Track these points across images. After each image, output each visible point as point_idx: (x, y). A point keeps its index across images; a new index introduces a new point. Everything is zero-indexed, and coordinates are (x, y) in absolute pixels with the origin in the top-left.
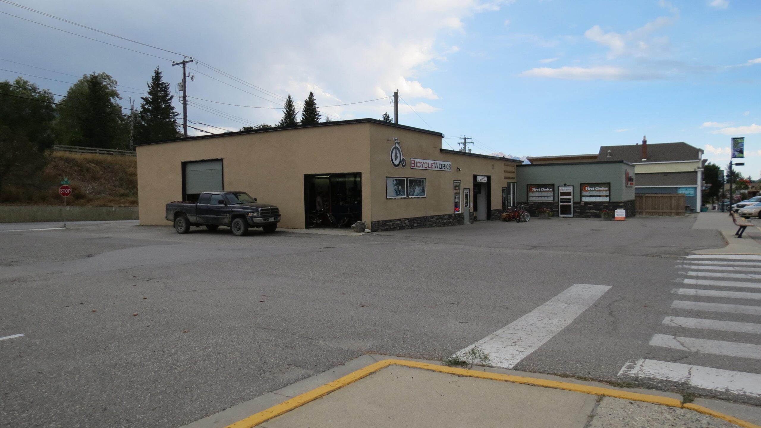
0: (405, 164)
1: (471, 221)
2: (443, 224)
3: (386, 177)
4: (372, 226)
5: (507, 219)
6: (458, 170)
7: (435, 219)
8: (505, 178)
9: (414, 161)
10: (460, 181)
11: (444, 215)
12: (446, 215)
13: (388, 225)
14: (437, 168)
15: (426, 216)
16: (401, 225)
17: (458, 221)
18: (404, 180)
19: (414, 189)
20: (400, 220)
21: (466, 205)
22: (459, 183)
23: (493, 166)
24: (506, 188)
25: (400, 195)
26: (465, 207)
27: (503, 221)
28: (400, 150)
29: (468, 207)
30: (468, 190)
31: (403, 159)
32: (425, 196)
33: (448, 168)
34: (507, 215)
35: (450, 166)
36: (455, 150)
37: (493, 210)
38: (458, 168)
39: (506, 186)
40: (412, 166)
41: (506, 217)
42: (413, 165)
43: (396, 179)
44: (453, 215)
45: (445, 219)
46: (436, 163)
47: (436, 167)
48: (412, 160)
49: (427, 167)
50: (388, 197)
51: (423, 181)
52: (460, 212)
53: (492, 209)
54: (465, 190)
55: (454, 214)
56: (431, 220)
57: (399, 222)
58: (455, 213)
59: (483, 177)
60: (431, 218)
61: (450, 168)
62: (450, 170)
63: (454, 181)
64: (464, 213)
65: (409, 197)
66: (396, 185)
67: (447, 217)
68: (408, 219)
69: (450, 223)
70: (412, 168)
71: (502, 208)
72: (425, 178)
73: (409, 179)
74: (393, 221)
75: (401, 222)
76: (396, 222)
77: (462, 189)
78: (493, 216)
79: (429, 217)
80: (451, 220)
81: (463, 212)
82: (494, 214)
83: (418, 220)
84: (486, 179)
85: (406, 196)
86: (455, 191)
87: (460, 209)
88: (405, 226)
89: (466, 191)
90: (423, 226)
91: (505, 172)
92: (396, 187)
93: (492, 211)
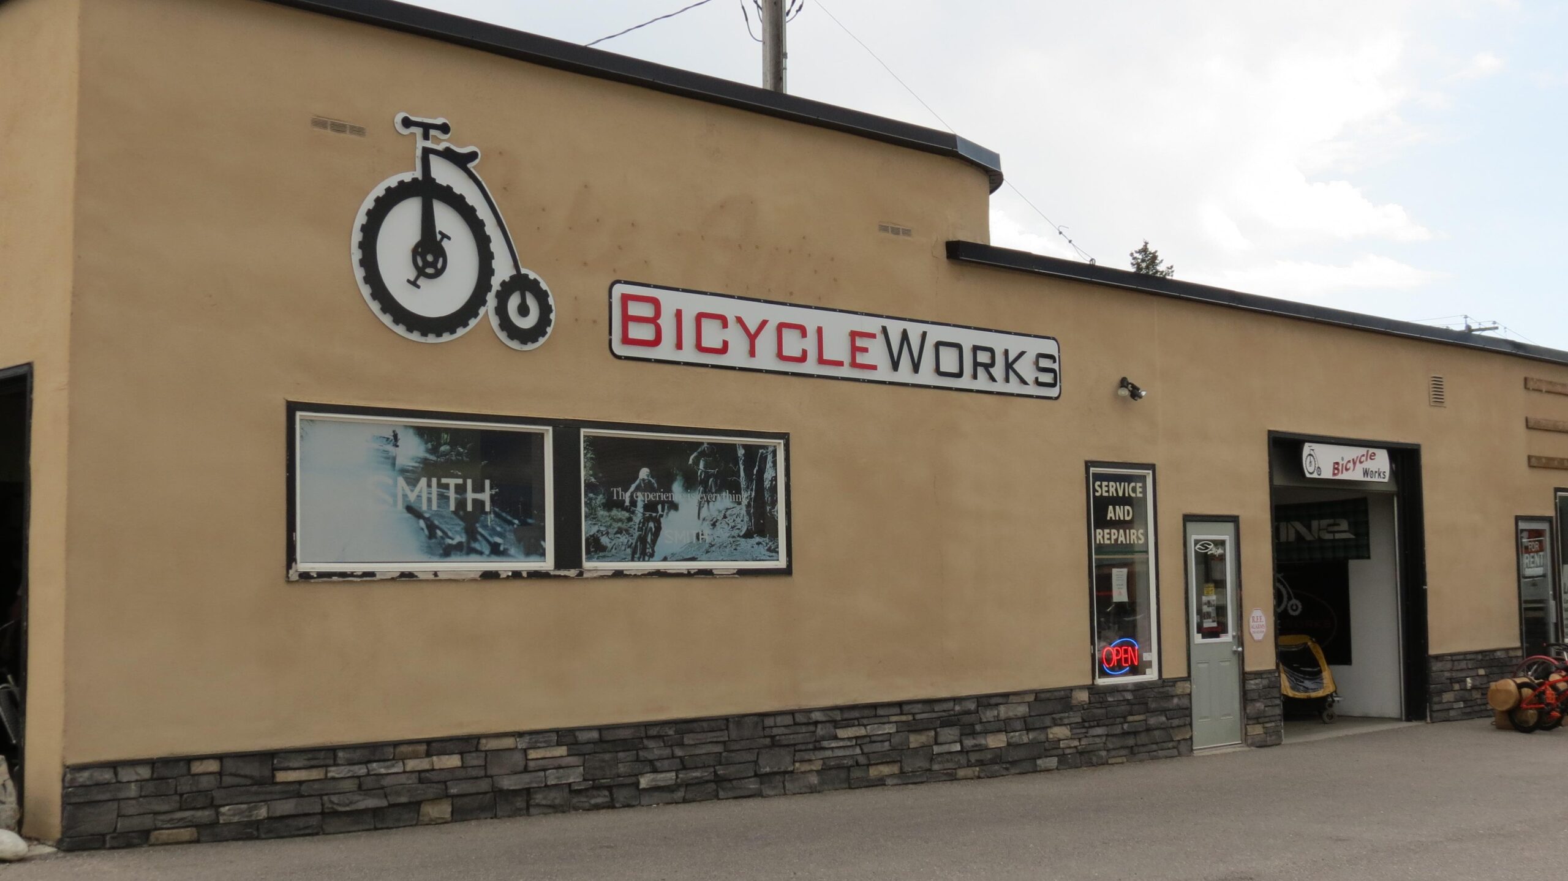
0: (544, 321)
1: (1257, 730)
2: (981, 763)
3: (292, 408)
4: (67, 801)
5: (1531, 715)
6: (1124, 392)
7: (890, 729)
8: (1537, 463)
9: (655, 302)
10: (1152, 467)
11: (984, 701)
12: (1006, 695)
13: (295, 790)
14: (916, 368)
15: (791, 705)
16: (484, 785)
17: (1125, 734)
18: (541, 436)
19: (650, 507)
20: (466, 744)
21: (1209, 624)
22: (1143, 478)
23: (1438, 386)
24: (1544, 526)
25: (471, 551)
26: (1198, 638)
27: (1500, 727)
28: (483, 212)
29: (1227, 638)
30: (1230, 526)
31: (519, 283)
32: (782, 563)
33: (1029, 373)
34: (1527, 691)
35: (1045, 363)
36: (1098, 264)
37: (1438, 658)
38: (1124, 383)
39: (1550, 512)
40: (626, 340)
41: (1520, 700)
42: (638, 332)
43: (420, 431)
44: (1083, 696)
45: (1004, 726)
46: (905, 336)
47: (905, 362)
48: (626, 299)
49: (803, 359)
50: (302, 566)
51: (755, 458)
52: (1151, 675)
53: (1433, 651)
54: (1190, 526)
55: (1092, 689)
56: (842, 733)
57: (454, 761)
58: (1102, 682)
59: (1362, 451)
60: (847, 724)
61: (1047, 378)
62: (1054, 392)
63: (1088, 464)
64: (1188, 678)
65: (587, 565)
66: (429, 469)
67: (1022, 710)
68: (565, 736)
69: (1051, 748)
70: (620, 349)
71: (1518, 644)
72: (785, 437)
73: (583, 432)
74: (373, 751)
75: (474, 760)
76: (411, 765)
77: (1170, 523)
78: (1448, 697)
79: (817, 716)
80: (1059, 732)
81: (1175, 669)
82: (1452, 681)
83: (688, 739)
84: (1380, 464)
85: (548, 564)
86: (1103, 536)
87: (1152, 656)
88: (528, 792)
89: (1199, 534)
90: (753, 785)
91: (1530, 426)
92: (424, 492)
93: (1436, 666)
